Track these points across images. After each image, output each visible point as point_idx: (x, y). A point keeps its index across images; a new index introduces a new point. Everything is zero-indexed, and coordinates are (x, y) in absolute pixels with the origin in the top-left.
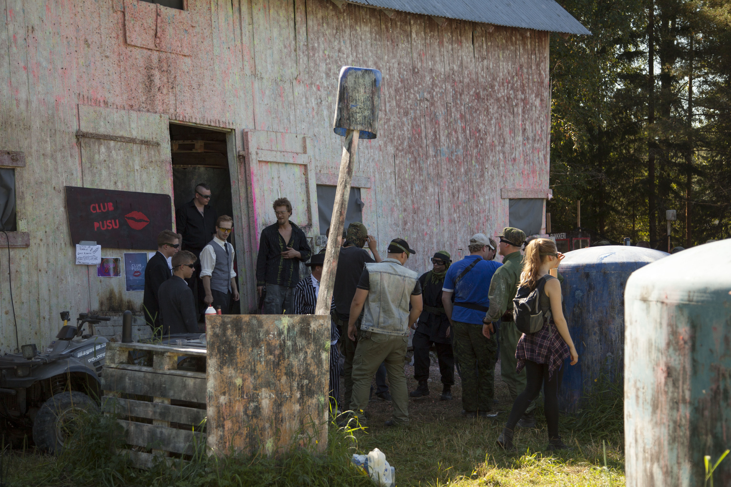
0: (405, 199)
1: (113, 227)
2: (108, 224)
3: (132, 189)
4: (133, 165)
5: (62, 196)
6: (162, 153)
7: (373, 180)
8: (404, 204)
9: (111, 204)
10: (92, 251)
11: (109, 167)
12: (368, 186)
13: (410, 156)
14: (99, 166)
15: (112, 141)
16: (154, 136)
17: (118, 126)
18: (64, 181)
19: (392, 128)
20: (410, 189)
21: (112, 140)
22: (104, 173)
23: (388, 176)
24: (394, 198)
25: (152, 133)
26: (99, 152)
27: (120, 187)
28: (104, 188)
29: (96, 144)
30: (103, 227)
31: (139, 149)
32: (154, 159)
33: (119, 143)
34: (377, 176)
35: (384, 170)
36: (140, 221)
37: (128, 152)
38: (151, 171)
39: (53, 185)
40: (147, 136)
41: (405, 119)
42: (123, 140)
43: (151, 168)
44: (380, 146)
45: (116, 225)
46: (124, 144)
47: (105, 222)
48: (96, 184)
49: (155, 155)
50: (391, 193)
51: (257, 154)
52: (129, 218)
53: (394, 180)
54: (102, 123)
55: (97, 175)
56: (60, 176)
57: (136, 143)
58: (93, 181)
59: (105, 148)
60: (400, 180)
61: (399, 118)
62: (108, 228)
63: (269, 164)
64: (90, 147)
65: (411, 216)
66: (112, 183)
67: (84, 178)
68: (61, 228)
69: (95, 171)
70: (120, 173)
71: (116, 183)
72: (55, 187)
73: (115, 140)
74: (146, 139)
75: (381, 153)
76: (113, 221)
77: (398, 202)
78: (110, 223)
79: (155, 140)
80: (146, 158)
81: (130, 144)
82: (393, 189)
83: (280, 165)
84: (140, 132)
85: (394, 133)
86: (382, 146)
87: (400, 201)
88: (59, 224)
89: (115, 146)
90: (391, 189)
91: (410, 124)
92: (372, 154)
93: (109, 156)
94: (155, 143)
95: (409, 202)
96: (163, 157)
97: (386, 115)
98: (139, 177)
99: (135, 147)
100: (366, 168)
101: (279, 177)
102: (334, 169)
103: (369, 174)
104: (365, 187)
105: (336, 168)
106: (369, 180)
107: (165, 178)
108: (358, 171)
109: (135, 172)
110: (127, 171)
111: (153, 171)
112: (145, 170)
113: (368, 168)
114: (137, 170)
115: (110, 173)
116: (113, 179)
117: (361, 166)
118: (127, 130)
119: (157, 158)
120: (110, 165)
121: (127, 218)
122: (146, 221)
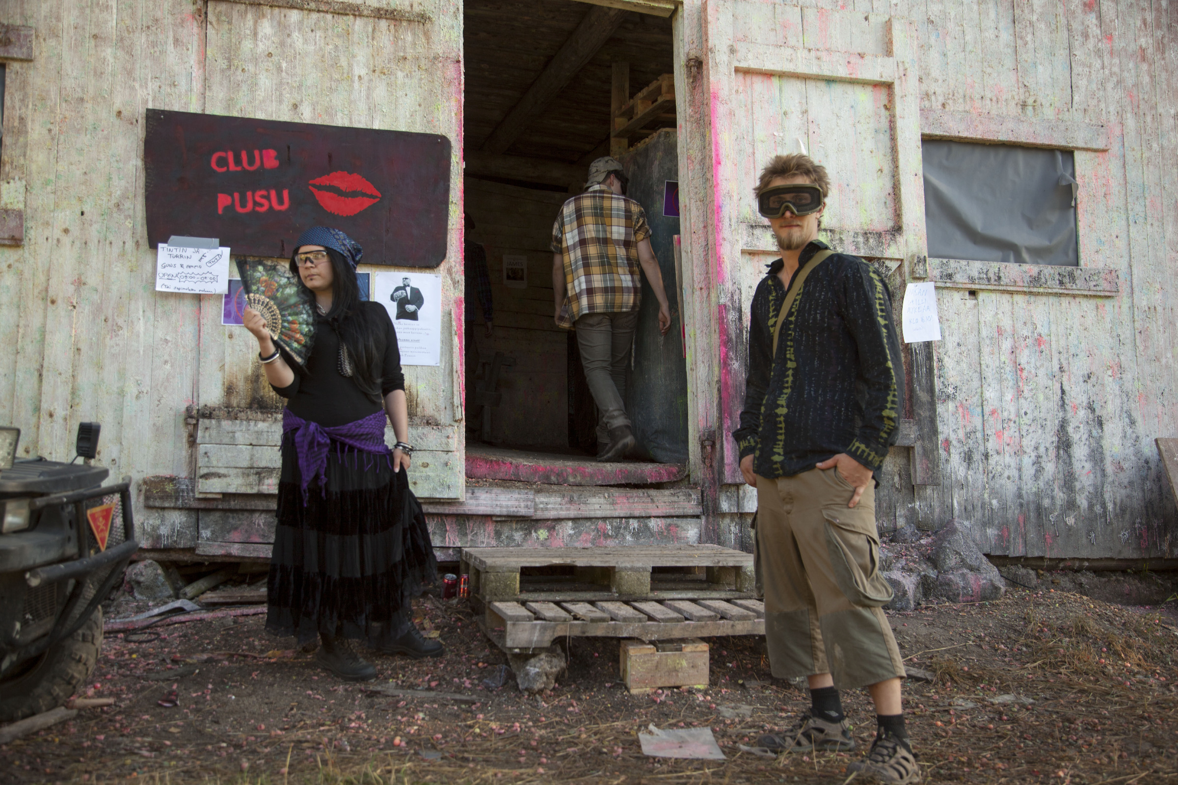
1: (271, 207)
2: (258, 199)
3: (341, 121)
4: (350, 66)
5: (140, 131)
6: (435, 39)
7: (1117, 131)
9: (273, 153)
10: (205, 260)
11: (280, 69)
12: (1100, 144)
14: (250, 67)
15: (294, 10)
18: (150, 99)
22: (265, 82)
26: (255, 34)
27: (307, 116)
28: (260, 116)
29: (250, 16)
30: (243, 205)
31: (370, 29)
32: (410, 53)
33: (315, 15)
34: (1130, 122)
35: (1153, 108)
36: (354, 194)
37: (338, 36)
38: (399, 82)
39: (118, 105)
42: (322, 7)
43: (400, 74)
44: (1143, 50)
45: (281, 201)
46: (330, 16)
47: (249, 194)
48: (238, 107)
49: (414, 44)
51: (732, 51)
52: (320, 188)
55: (244, 87)
56: (137, 86)
57: (361, 15)
58: (232, 99)
59: (273, 27)
62: (258, 209)
63: (775, 81)
64: (230, 23)
66: (285, 107)
67: (208, 93)
68: (128, 204)
69: (240, 78)
70: (309, 82)
71: (295, 106)
72: (119, 113)
73: (301, 9)
74: (393, 6)
75: (1145, 66)
76: (273, 193)
78: (263, 197)
79: (417, 8)
80: (389, 48)
81: (346, 18)
83: (811, 83)
86: (1151, 50)
88: (124, 196)
89: (301, 22)
92: (1116, 69)
93: (283, 44)
94: (417, 15)
96: (438, 49)
98: (364, 93)
99: (360, 25)
100: (1096, 101)
101: (806, 111)
102: (988, 102)
103: (1104, 117)
104: (1089, 146)
105: (994, 99)
106: (1102, 130)
107: (440, 97)
108: (1066, 109)
109: (353, 81)
110: (331, 78)
111: (406, 80)
112: (384, 77)
113: (1099, 101)
114: (360, 77)
115: (281, 83)
116: (289, 98)
117: (1076, 98)
119: (419, 49)
120: (284, 65)
121: (314, 186)
122: (371, 196)
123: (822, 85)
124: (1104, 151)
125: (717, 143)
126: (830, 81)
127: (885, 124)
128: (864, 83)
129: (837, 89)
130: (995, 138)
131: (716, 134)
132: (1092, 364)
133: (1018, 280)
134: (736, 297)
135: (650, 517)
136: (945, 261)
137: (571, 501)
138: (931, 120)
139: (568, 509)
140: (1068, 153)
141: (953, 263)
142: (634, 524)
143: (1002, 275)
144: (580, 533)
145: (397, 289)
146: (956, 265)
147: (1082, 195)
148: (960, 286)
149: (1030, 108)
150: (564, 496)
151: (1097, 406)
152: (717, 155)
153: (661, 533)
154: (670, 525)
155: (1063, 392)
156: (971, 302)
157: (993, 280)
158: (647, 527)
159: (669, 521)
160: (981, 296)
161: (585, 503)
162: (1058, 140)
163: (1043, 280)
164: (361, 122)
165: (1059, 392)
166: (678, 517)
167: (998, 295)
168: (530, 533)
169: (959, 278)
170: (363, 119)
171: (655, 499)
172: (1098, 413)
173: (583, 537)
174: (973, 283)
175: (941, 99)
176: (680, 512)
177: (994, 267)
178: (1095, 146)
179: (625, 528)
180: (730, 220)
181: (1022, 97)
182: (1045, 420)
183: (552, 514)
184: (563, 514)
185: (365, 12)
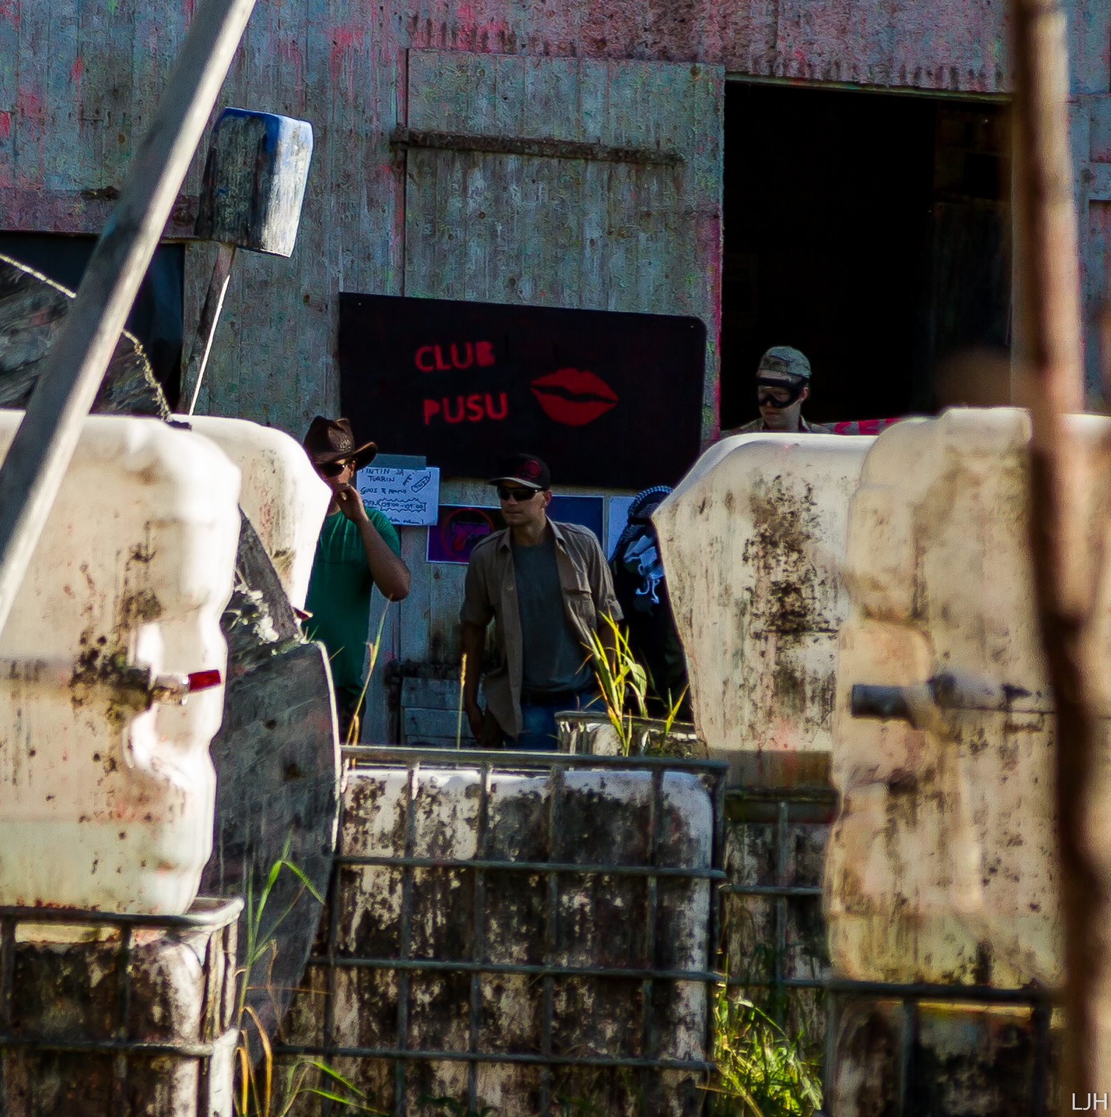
1: (486, 416)
2: (471, 406)
3: (568, 301)
4: (581, 227)
5: (331, 321)
6: (687, 187)
9: (487, 345)
10: (409, 483)
11: (494, 234)
14: (459, 233)
15: (512, 156)
16: (664, 134)
17: (538, 109)
21: (510, 152)
22: (476, 251)
25: (658, 126)
26: (465, 189)
27: (527, 295)
28: (471, 296)
29: (458, 165)
30: (453, 412)
31: (605, 177)
32: (655, 207)
33: (536, 161)
36: (587, 398)
37: (566, 187)
38: (641, 247)
39: (305, 290)
40: (638, 133)
42: (548, 151)
43: (642, 236)
46: (555, 162)
47: (460, 400)
48: (443, 286)
49: (661, 193)
52: (545, 390)
54: (482, 103)
55: (452, 259)
56: (327, 262)
57: (594, 159)
58: (436, 276)
59: (485, 179)
62: (470, 418)
64: (434, 175)
66: (500, 283)
67: (408, 268)
69: (446, 247)
70: (529, 250)
71: (512, 282)
72: (307, 297)
73: (520, 153)
74: (634, 143)
76: (488, 398)
78: (476, 402)
79: (665, 147)
80: (629, 202)
81: (575, 162)
84: (613, 125)
88: (314, 403)
89: (519, 170)
94: (667, 156)
96: (692, 200)
98: (596, 263)
107: (692, 265)
109: (583, 248)
110: (557, 244)
111: (650, 244)
112: (621, 240)
114: (592, 241)
115: (495, 251)
116: (505, 271)
118: (568, 119)
119: (668, 202)
120: (500, 228)
121: (538, 387)
122: (606, 400)
164: (592, 302)
170: (596, 299)
185: (600, 156)
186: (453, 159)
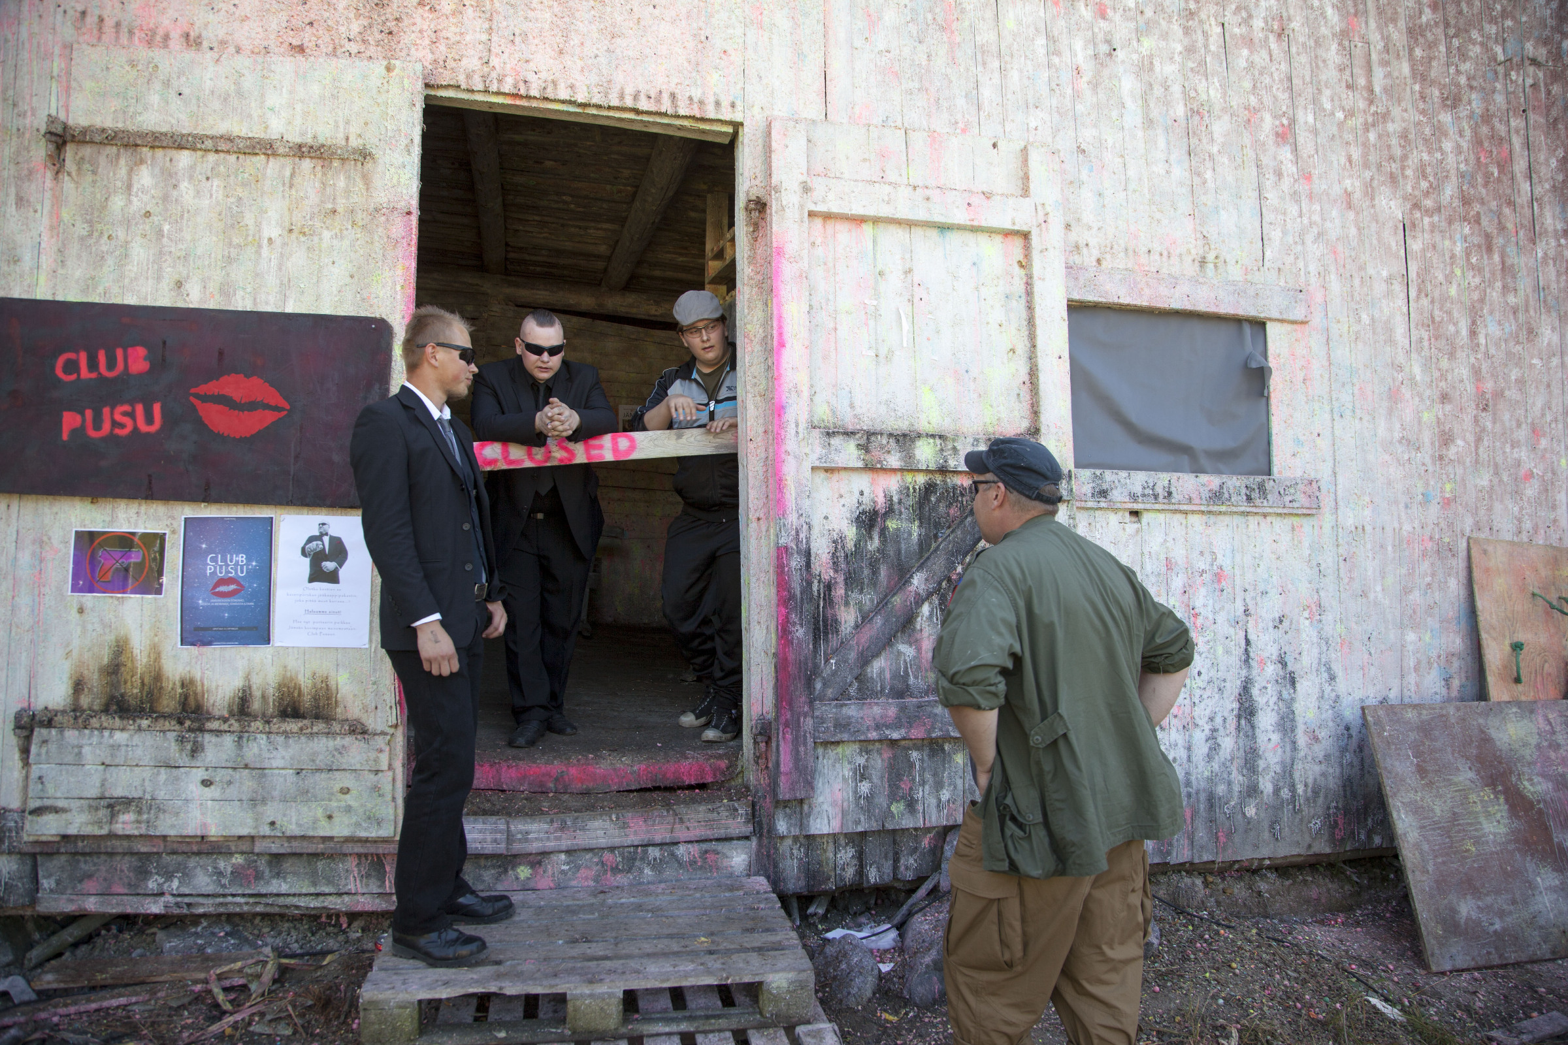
0: (1445, 363)
1: (136, 429)
2: (118, 417)
3: (242, 303)
4: (258, 225)
6: (377, 182)
7: (1319, 297)
8: (1443, 377)
9: (142, 351)
11: (160, 233)
12: (1298, 313)
13: (1467, 230)
14: (121, 233)
15: (186, 153)
16: (354, 130)
17: (216, 105)
19: (1394, 141)
20: (1464, 332)
21: (181, 147)
22: (140, 252)
23: (1379, 288)
24: (1401, 358)
25: (348, 123)
26: (129, 187)
27: (195, 297)
28: (131, 300)
29: (122, 162)
30: (97, 425)
31: (288, 173)
32: (341, 204)
33: (212, 157)
34: (1335, 286)
35: (1362, 268)
36: (252, 406)
37: (244, 185)
38: (324, 245)
40: (324, 131)
41: (1446, 118)
42: (223, 146)
43: (326, 234)
44: (1348, 195)
45: (150, 420)
46: (233, 158)
47: (106, 411)
48: (101, 289)
49: (347, 192)
50: (1391, 341)
51: (806, 189)
52: (206, 398)
53: (1401, 302)
54: (155, 99)
55: (110, 261)
57: (275, 155)
58: (93, 278)
59: (153, 176)
60: (1425, 302)
61: (1423, 112)
62: (117, 431)
63: (868, 228)
64: (94, 173)
65: (1468, 419)
66: (166, 284)
67: (60, 271)
69: (105, 248)
70: (199, 252)
71: (179, 284)
73: (194, 149)
74: (321, 140)
75: (1351, 215)
76: (139, 408)
77: (1417, 370)
78: (125, 414)
79: (354, 143)
80: (313, 198)
81: (255, 159)
82: (1400, 330)
83: (918, 232)
84: (298, 121)
85: (1404, 157)
86: (1358, 195)
87: (1426, 367)
89: (192, 167)
90: (1389, 330)
91: (1468, 133)
92: (1316, 218)
93: (165, 198)
94: (355, 151)
95: (1465, 372)
96: (381, 197)
97: (1371, 102)
98: (274, 263)
99: (274, 168)
100: (1292, 257)
101: (910, 271)
102: (1157, 257)
103: (1302, 279)
104: (1285, 317)
105: (1165, 254)
106: (1301, 296)
107: (380, 263)
108: (1255, 268)
109: (260, 246)
110: (230, 244)
111: (335, 242)
112: (303, 239)
113: (1297, 258)
114: (270, 239)
115: (161, 253)
116: (170, 273)
117: (1268, 254)
118: (250, 116)
119: (355, 198)
120: (166, 227)
121: (197, 396)
122: (277, 409)
123: (934, 233)
124: (1303, 323)
125: (780, 317)
126: (943, 228)
127: (1019, 286)
128: (991, 231)
129: (954, 238)
130: (1166, 306)
131: (780, 305)
132: (1284, 603)
133: (1193, 496)
134: (802, 536)
135: (677, 843)
136: (1098, 472)
137: (563, 828)
138: (1082, 281)
139: (558, 839)
140: (1259, 325)
141: (1109, 475)
142: (654, 852)
143: (1173, 489)
144: (578, 868)
145: (311, 539)
146: (1114, 477)
147: (1276, 383)
148: (1119, 505)
149: (1211, 266)
150: (552, 821)
151: (1289, 659)
152: (781, 334)
153: (693, 863)
154: (706, 852)
155: (1248, 642)
156: (1131, 527)
157: (1161, 497)
158: (673, 854)
159: (705, 846)
160: (1146, 518)
161: (583, 829)
162: (1245, 309)
163: (1226, 495)
164: (269, 305)
165: (1243, 643)
166: (718, 840)
167: (1169, 515)
168: (506, 871)
169: (1117, 495)
170: (272, 299)
171: (685, 817)
172: (1290, 668)
173: (583, 873)
174: (1135, 501)
175: (1096, 253)
176: (722, 833)
177: (1162, 479)
178: (1291, 318)
179: (642, 859)
180: (797, 426)
181: (1201, 252)
182: (1224, 680)
183: (535, 847)
184: (551, 845)
185: (281, 151)
186: (118, 156)
